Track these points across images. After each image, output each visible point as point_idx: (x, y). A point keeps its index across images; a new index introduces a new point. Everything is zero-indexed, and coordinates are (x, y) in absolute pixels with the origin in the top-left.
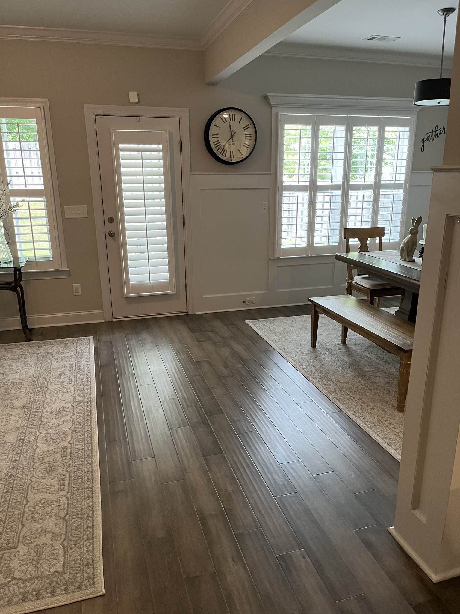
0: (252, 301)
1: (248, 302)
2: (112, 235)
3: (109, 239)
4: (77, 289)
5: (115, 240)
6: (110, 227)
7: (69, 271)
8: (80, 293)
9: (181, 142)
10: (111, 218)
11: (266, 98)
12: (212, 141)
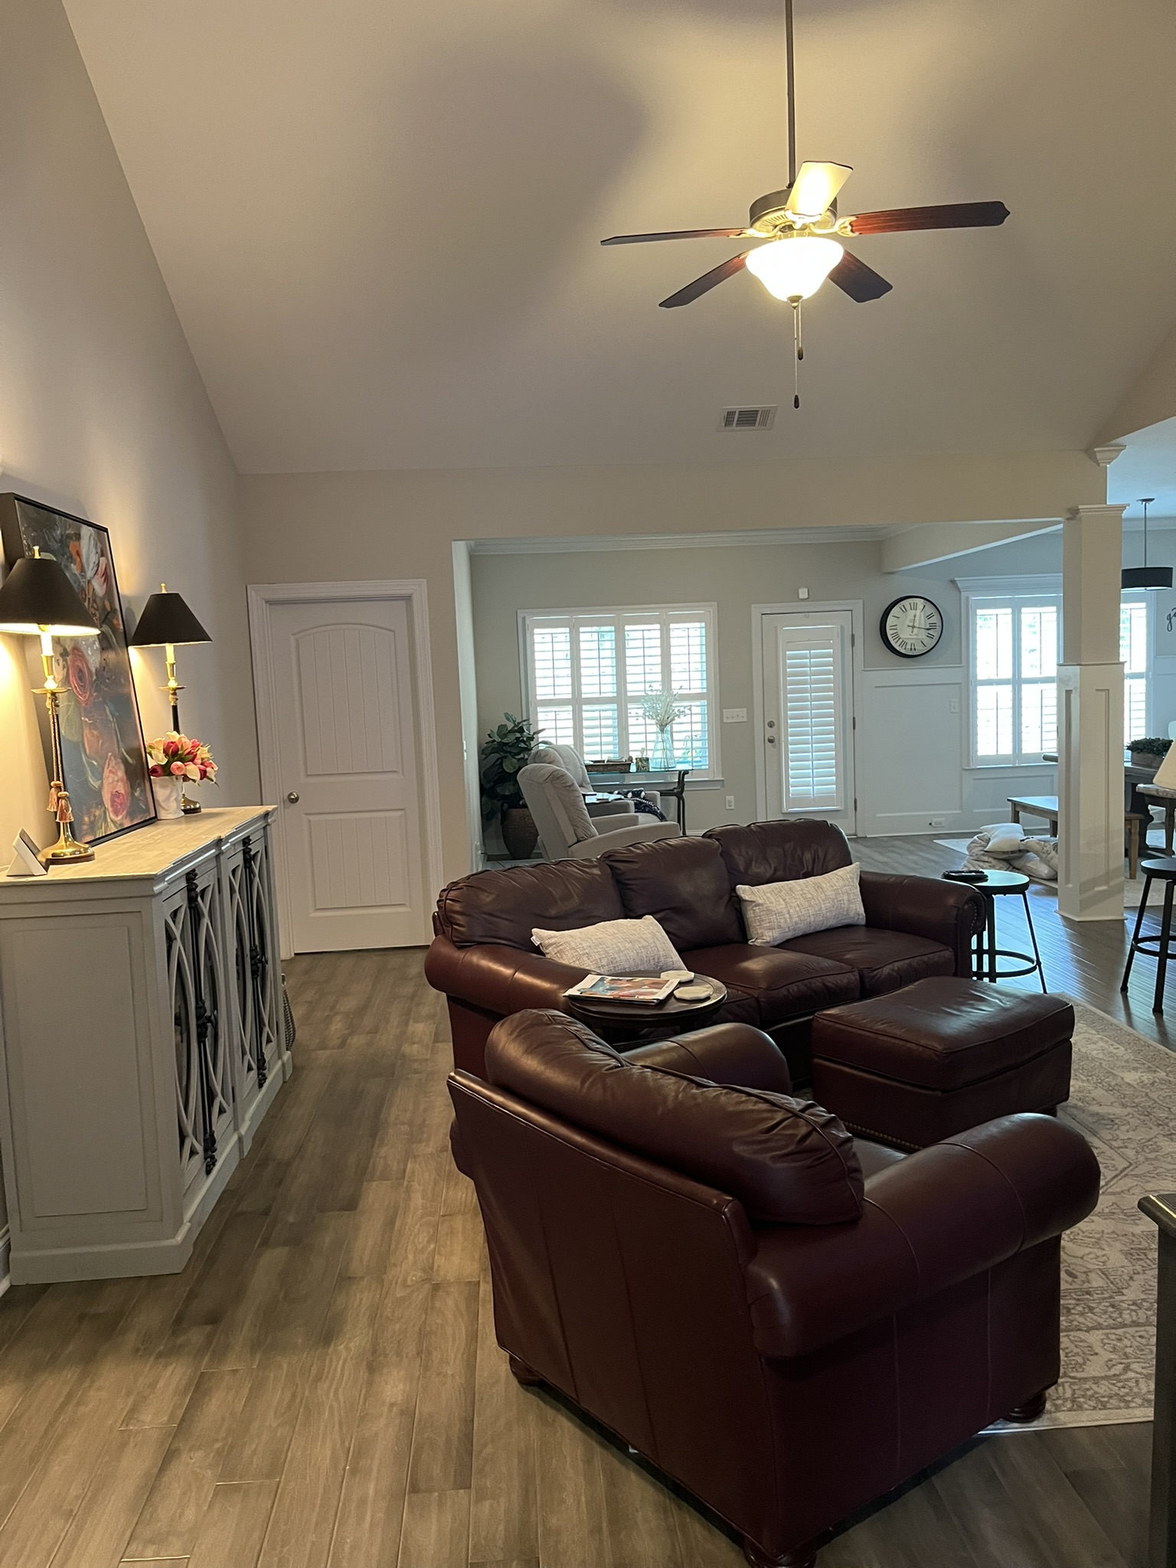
0: (940, 823)
1: (936, 823)
2: (771, 741)
3: (769, 745)
4: (730, 802)
5: (774, 747)
6: (770, 732)
7: (723, 780)
8: (733, 808)
9: (853, 636)
10: (772, 722)
11: (953, 582)
12: (889, 632)
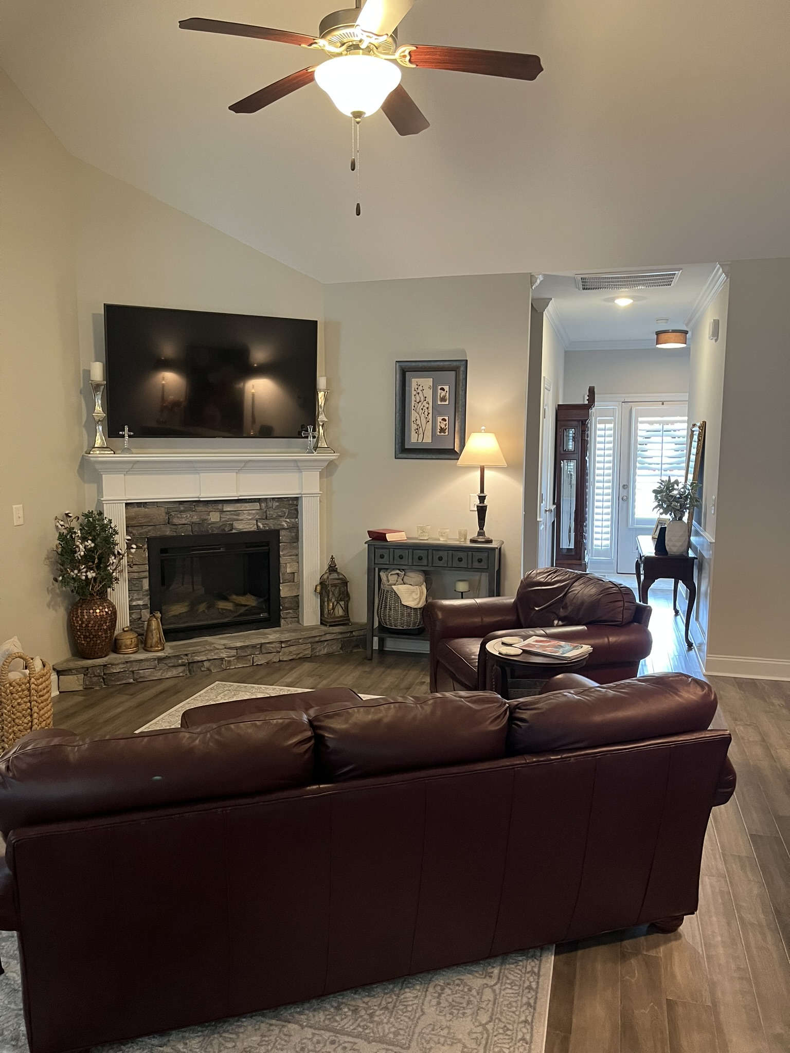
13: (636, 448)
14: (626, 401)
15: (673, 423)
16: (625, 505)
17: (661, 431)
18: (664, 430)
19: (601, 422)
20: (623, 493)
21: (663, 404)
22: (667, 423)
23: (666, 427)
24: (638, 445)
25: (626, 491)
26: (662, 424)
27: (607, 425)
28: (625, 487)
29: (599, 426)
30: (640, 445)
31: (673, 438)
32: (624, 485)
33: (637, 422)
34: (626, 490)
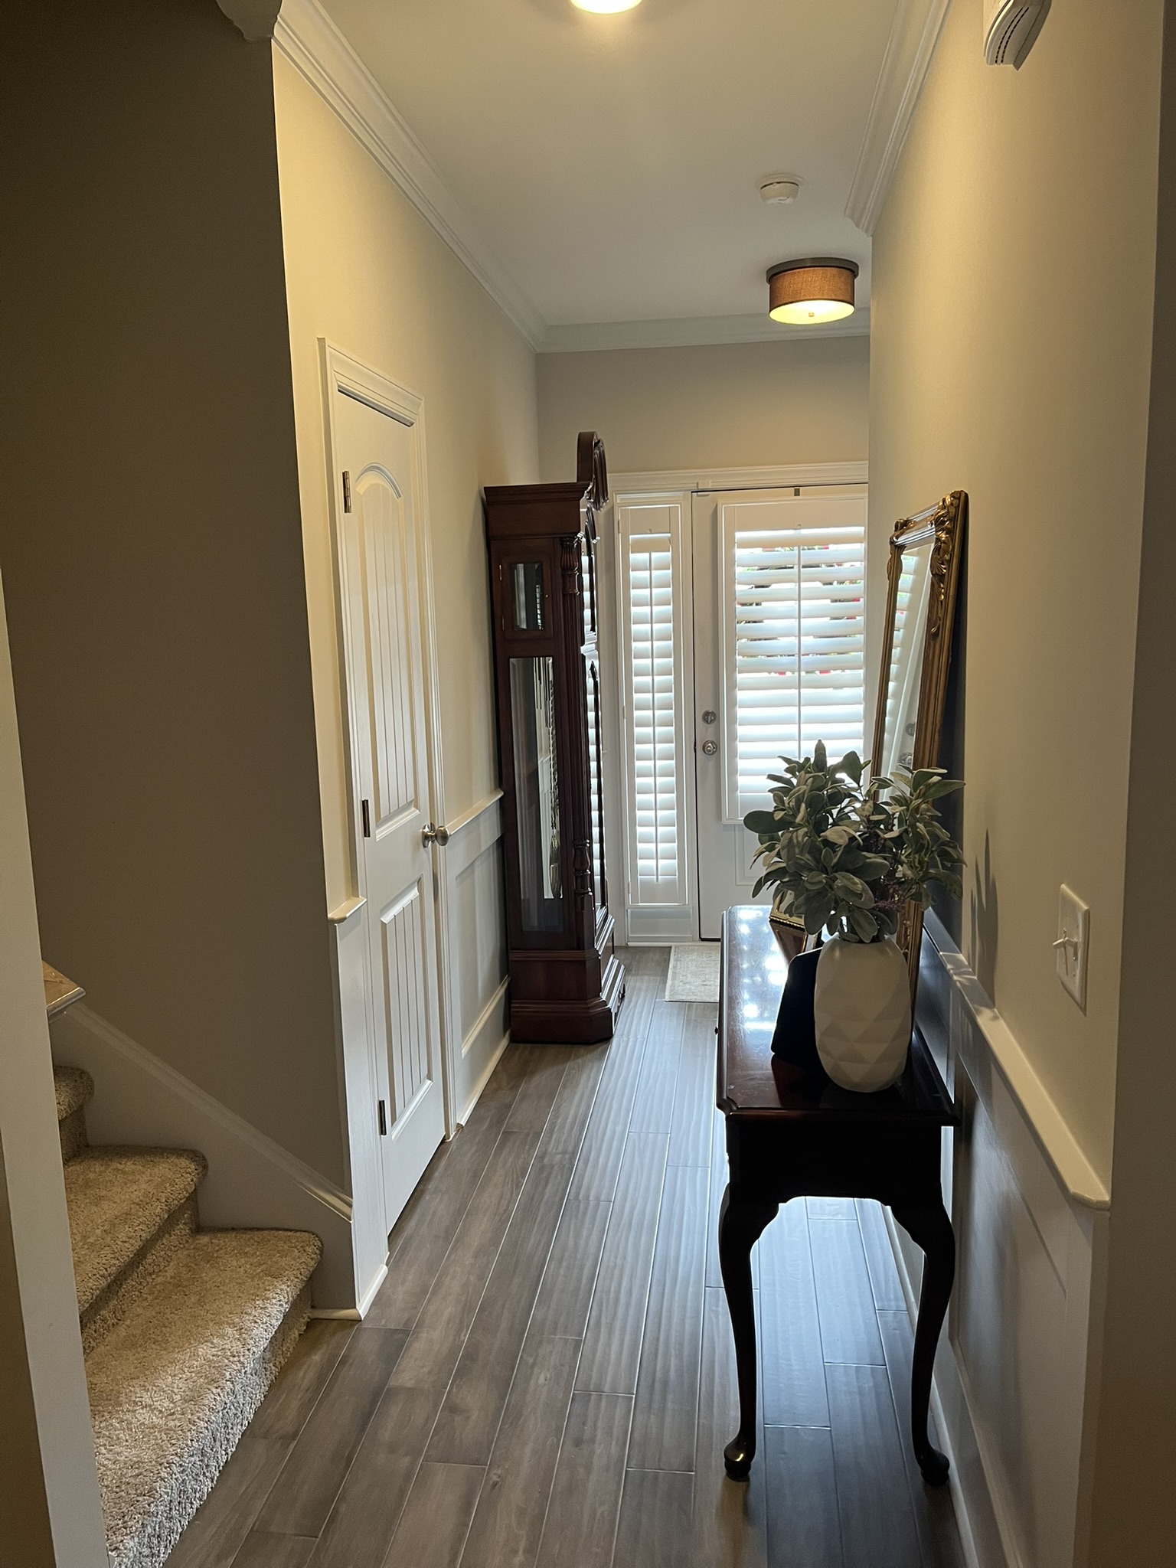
13: (732, 612)
14: (701, 487)
15: (825, 542)
16: (711, 764)
17: (796, 567)
18: (802, 564)
19: (641, 547)
20: (706, 732)
21: (797, 493)
22: (810, 543)
23: (808, 556)
24: (738, 607)
25: (711, 728)
26: (796, 548)
27: (654, 555)
28: (711, 717)
29: (636, 558)
30: (743, 605)
31: (825, 584)
32: (707, 714)
33: (731, 543)
34: (713, 724)
